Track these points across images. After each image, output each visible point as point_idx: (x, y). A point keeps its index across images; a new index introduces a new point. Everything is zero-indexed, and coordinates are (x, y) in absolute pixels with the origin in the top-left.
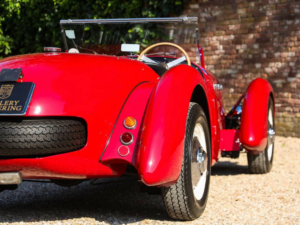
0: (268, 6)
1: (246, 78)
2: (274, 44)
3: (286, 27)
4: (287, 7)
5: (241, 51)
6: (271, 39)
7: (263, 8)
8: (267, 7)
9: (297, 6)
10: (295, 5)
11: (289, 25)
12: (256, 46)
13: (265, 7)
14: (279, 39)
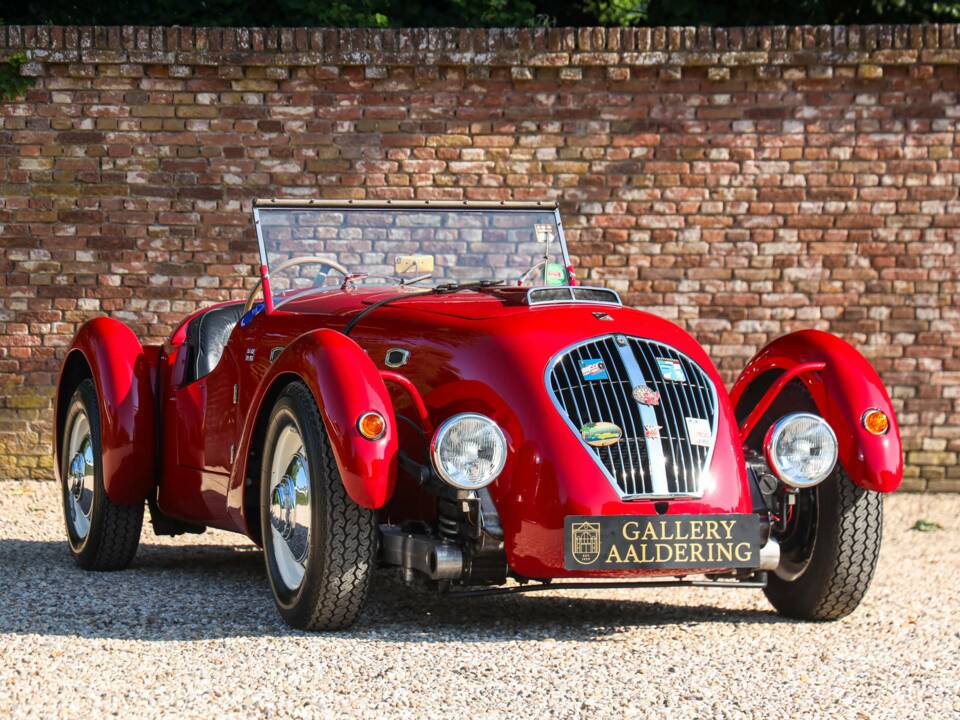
0: (133, 159)
1: (42, 336)
2: (151, 254)
3: (195, 217)
4: (200, 168)
5: (30, 265)
6: (140, 242)
7: (114, 163)
8: (130, 163)
9: (233, 169)
10: (228, 165)
11: (203, 213)
12: (85, 256)
13: (121, 162)
14: (167, 244)
